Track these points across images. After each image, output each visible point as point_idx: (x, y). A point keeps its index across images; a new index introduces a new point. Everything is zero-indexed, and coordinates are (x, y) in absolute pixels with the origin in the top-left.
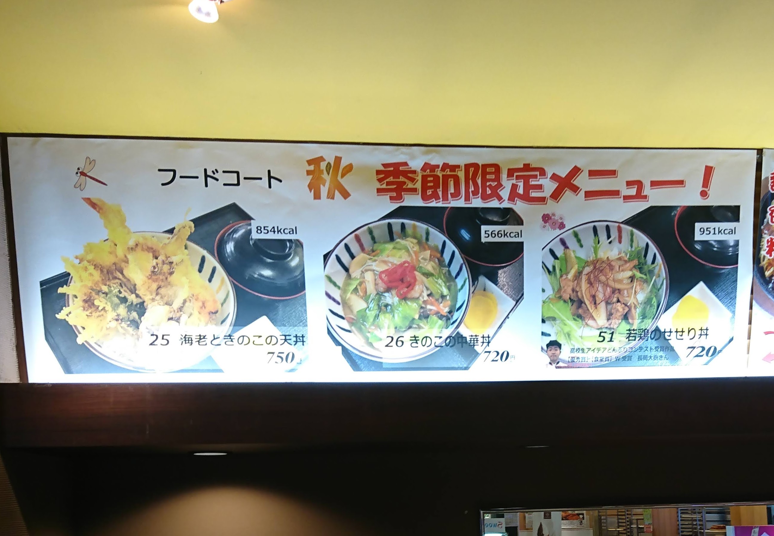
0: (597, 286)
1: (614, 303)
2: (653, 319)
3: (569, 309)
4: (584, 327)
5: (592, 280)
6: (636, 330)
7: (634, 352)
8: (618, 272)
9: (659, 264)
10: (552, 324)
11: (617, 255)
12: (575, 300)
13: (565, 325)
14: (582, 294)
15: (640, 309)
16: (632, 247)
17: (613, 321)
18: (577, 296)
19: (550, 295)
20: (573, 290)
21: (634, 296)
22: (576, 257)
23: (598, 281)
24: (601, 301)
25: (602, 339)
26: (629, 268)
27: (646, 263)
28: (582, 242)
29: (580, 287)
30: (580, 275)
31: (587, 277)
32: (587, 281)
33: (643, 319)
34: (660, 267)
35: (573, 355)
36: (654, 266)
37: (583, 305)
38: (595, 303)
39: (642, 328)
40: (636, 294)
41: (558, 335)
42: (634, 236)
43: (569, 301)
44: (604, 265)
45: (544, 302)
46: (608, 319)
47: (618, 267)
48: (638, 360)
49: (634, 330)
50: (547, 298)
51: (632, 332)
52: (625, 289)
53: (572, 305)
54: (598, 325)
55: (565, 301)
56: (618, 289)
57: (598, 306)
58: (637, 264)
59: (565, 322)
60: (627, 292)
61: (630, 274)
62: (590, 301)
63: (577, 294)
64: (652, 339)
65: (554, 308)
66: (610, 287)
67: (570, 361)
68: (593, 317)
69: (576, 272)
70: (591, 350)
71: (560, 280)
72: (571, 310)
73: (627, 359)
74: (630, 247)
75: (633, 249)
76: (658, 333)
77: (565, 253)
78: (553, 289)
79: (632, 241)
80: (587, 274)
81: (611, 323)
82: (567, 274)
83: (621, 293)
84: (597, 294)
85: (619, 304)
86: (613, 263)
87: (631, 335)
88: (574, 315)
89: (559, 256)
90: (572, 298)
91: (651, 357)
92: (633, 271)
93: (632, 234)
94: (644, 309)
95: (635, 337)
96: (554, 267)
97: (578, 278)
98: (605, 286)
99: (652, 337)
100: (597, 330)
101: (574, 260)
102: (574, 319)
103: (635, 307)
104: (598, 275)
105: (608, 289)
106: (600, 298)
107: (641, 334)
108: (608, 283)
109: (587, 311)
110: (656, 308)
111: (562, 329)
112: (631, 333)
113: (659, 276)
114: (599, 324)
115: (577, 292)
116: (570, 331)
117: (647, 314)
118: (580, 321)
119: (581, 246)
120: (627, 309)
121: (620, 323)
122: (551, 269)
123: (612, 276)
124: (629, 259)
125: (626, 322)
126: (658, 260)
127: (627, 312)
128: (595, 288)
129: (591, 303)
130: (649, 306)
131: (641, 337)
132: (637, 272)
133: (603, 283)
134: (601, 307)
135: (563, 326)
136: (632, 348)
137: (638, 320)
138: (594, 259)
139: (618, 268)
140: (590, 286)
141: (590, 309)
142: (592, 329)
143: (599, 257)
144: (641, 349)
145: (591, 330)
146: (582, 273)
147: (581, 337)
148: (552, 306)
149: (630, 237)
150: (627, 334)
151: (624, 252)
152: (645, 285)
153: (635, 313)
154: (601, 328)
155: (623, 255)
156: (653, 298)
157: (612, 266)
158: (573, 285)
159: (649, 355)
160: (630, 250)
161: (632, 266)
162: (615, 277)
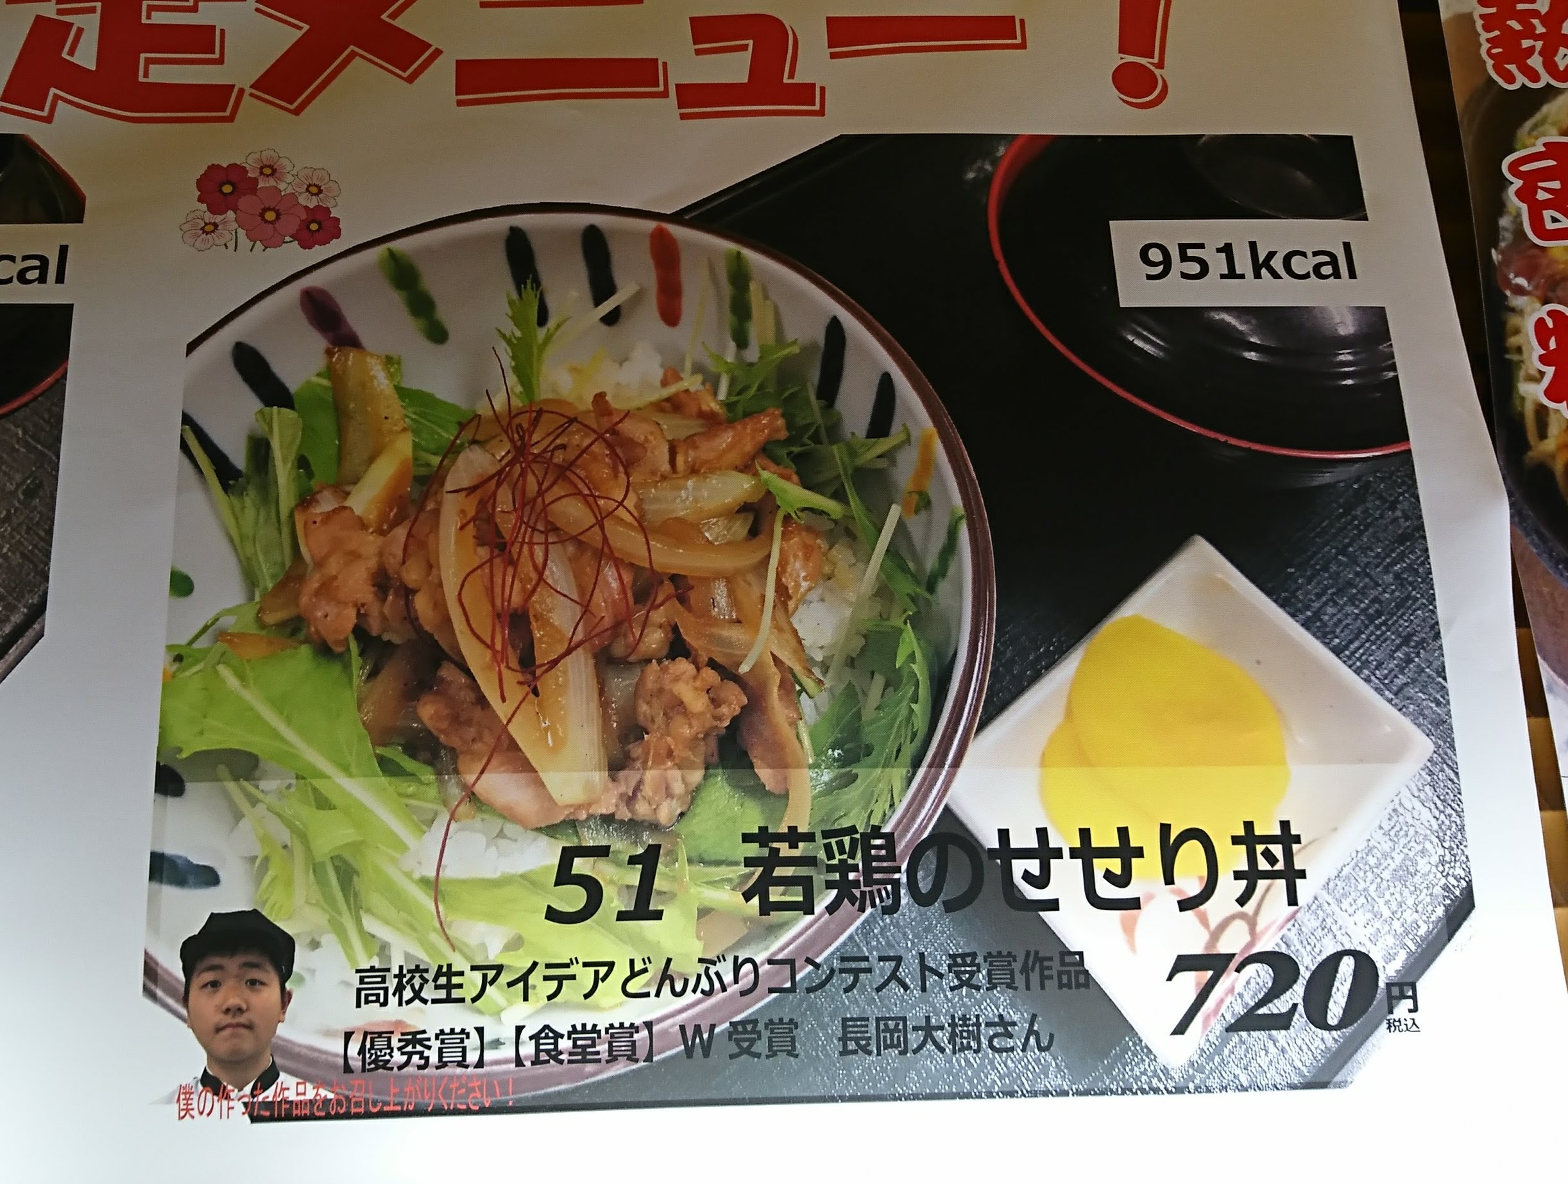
0: (540, 559)
1: (648, 661)
2: (916, 764)
3: (349, 697)
4: (452, 817)
5: (507, 524)
6: (809, 837)
7: (809, 990)
8: (664, 478)
9: (914, 434)
10: (226, 795)
11: (658, 384)
12: (396, 640)
13: (323, 803)
14: (440, 605)
15: (823, 698)
16: (742, 342)
17: (650, 775)
18: (410, 618)
19: (229, 612)
20: (383, 581)
21: (774, 618)
22: (402, 393)
23: (540, 526)
24: (561, 649)
25: (573, 898)
26: (733, 457)
27: (834, 431)
28: (444, 313)
29: (431, 566)
30: (425, 497)
31: (471, 506)
32: (471, 529)
33: (844, 762)
34: (927, 448)
35: (374, 1016)
36: (884, 445)
37: (447, 672)
38: (527, 662)
39: (845, 823)
40: (791, 604)
41: (267, 879)
42: (753, 286)
43: (354, 647)
44: (577, 439)
45: (179, 658)
46: (616, 765)
47: (665, 449)
48: (845, 1052)
49: (793, 837)
50: (205, 629)
51: (785, 850)
52: (716, 578)
53: (373, 675)
54: (551, 799)
55: (325, 651)
56: (675, 578)
57: (548, 683)
58: (783, 435)
59: (318, 783)
60: (731, 593)
61: (740, 487)
62: (491, 647)
63: (409, 605)
64: (922, 900)
65: (248, 696)
66: (618, 563)
67: (356, 1063)
68: (514, 746)
69: (399, 479)
70: (504, 978)
71: (299, 519)
72: (368, 707)
73: (761, 1046)
74: (732, 345)
75: (752, 354)
76: (958, 858)
77: (330, 372)
78: (250, 579)
79: (741, 310)
80: (471, 490)
81: (637, 789)
82: (342, 486)
83: (693, 596)
84: (542, 601)
85: (683, 666)
86: (634, 430)
87: (779, 872)
88: (381, 735)
89: (293, 385)
90: (375, 628)
91: (928, 1029)
92: (756, 474)
93: (740, 277)
94: (851, 696)
95: (806, 884)
96: (260, 449)
97: (412, 511)
98: (588, 555)
99: (924, 886)
100: (543, 841)
101: (393, 409)
102: (388, 767)
103: (791, 687)
104: (541, 493)
105: (610, 574)
106: (558, 631)
107: (844, 868)
108: (605, 539)
109: (477, 713)
110: (924, 691)
111: (303, 837)
112: (775, 859)
113: (924, 503)
114: (556, 795)
115: (408, 593)
116: (357, 847)
117: (870, 735)
118: (429, 776)
119: (438, 334)
120: (734, 701)
121: (698, 789)
122: (239, 457)
123: (630, 503)
124: (729, 406)
125: (736, 785)
126: (909, 411)
127: (735, 720)
128: (526, 568)
129: (499, 658)
130: (879, 681)
131: (845, 889)
132: (787, 478)
133: (576, 540)
134: (562, 689)
135: (306, 813)
136: (790, 962)
137: (812, 774)
138: (517, 403)
139: (666, 457)
140: (490, 560)
141: (492, 697)
142: (511, 829)
143: (543, 393)
144: (856, 972)
145: (501, 834)
146: (442, 485)
147: (434, 886)
148: (233, 682)
149: (727, 290)
150: (749, 862)
151: (698, 369)
152: (841, 554)
153: (793, 724)
154: (572, 824)
155: (692, 383)
156: (900, 631)
157: (629, 443)
158: (381, 554)
159: (915, 1016)
160: (730, 358)
161: (749, 447)
162: (649, 507)
